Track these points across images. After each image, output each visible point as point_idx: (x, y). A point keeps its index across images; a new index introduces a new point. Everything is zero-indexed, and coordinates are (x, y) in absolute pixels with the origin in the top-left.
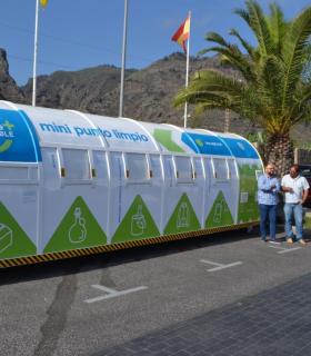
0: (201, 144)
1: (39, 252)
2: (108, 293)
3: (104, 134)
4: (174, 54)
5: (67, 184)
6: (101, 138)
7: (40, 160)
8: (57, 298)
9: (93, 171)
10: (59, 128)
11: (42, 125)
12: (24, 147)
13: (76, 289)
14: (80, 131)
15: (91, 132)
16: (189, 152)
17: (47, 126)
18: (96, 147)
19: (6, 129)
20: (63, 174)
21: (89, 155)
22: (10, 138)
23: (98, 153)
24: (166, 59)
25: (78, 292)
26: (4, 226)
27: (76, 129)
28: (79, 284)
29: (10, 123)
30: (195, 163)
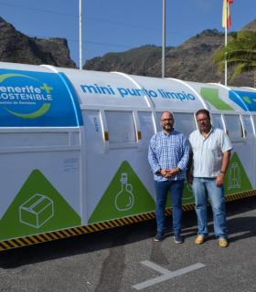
0: (249, 102)
1: (84, 223)
2: (160, 275)
3: (149, 94)
4: (204, 32)
5: (111, 149)
6: (146, 98)
7: (81, 124)
8: (101, 280)
9: (139, 134)
10: (102, 90)
11: (83, 87)
12: (64, 111)
13: (123, 266)
14: (124, 92)
15: (136, 93)
16: (238, 109)
17: (89, 88)
18: (141, 108)
19: (43, 92)
20: (107, 138)
21: (135, 116)
22: (48, 102)
23: (143, 114)
24: (198, 36)
25: (126, 272)
26: (44, 197)
27: (120, 90)
28: (127, 260)
29: (49, 85)
30: (245, 121)
